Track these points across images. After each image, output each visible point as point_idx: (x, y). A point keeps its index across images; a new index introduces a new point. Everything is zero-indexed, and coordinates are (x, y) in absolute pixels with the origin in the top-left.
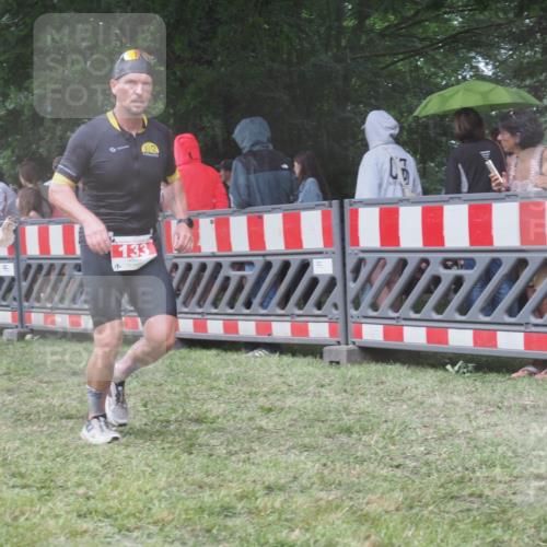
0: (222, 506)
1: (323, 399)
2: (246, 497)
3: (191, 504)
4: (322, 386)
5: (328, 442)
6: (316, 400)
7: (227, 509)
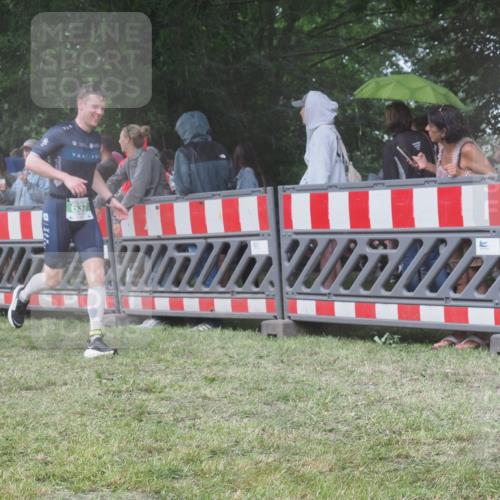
0: (169, 470)
1: (261, 370)
2: (192, 460)
3: (142, 468)
4: (261, 357)
5: (266, 408)
6: (255, 370)
7: (174, 472)
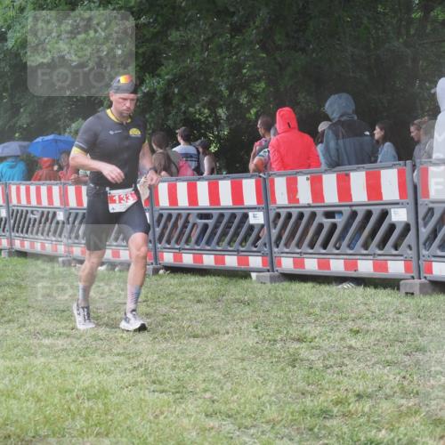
0: (321, 410)
1: (401, 324)
2: (341, 402)
3: (297, 407)
4: (400, 313)
5: (406, 358)
6: (396, 325)
7: (325, 412)
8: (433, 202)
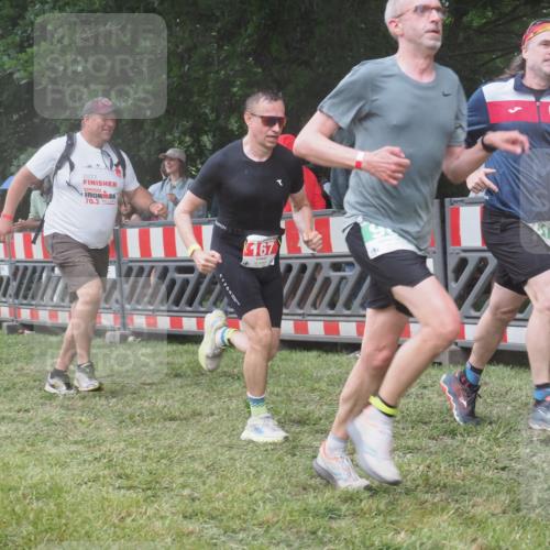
0: (326, 508)
1: (425, 401)
2: (351, 499)
3: (296, 506)
4: (425, 387)
5: (432, 443)
6: (419, 401)
7: (331, 511)
8: (465, 251)
